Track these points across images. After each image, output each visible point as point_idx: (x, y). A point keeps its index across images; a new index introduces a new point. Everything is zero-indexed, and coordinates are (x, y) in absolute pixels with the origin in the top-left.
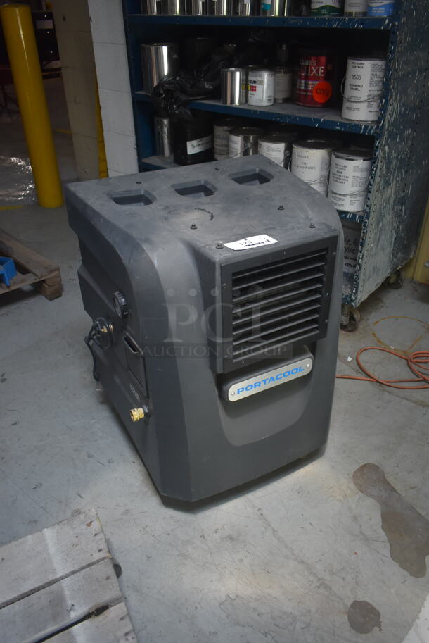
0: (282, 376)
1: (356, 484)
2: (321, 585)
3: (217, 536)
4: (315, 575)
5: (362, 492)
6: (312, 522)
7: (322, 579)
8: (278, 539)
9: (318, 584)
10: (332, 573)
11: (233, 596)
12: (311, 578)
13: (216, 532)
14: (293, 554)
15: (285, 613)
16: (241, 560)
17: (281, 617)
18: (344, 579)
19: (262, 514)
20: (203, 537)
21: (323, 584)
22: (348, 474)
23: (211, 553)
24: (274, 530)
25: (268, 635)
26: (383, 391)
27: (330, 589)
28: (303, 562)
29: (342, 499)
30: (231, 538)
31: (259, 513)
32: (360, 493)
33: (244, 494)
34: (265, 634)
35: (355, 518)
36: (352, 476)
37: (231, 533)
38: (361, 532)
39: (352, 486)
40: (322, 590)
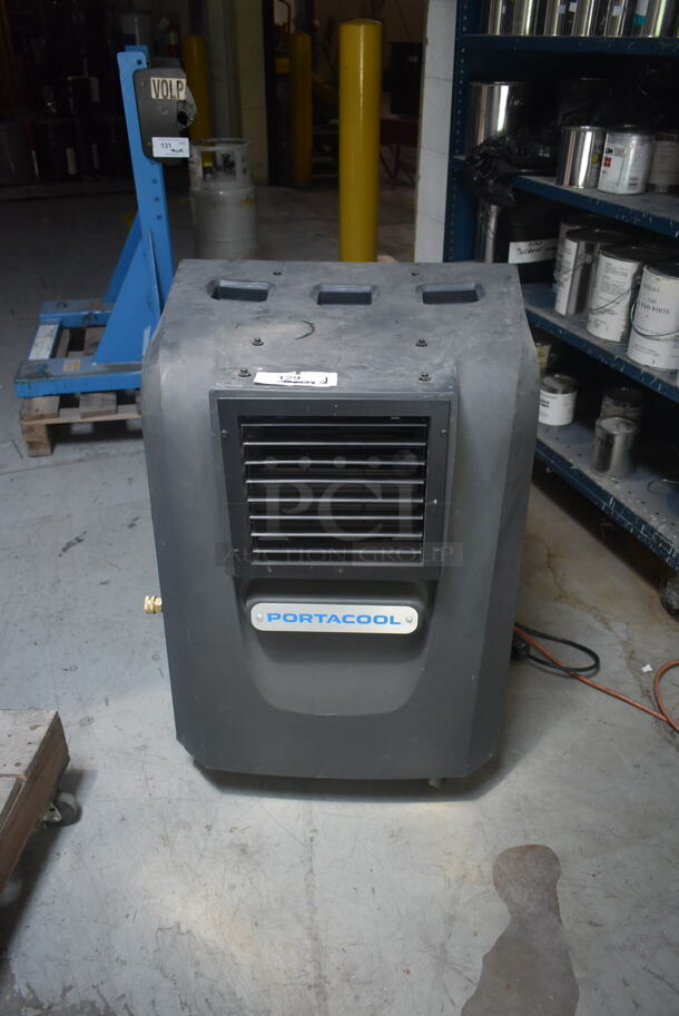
0: (355, 619)
1: (496, 867)
2: (316, 986)
3: (230, 836)
4: (318, 966)
5: (496, 885)
6: (377, 890)
7: (325, 978)
8: (308, 886)
9: (312, 983)
10: (347, 979)
11: (183, 928)
12: (310, 968)
13: (231, 831)
14: (312, 919)
15: (234, 993)
16: (233, 887)
17: (222, 995)
18: (357, 998)
19: (312, 840)
20: (209, 828)
21: (319, 988)
22: (495, 847)
23: (202, 856)
24: (311, 871)
25: (187, 1009)
26: (670, 742)
27: (325, 999)
28: (315, 939)
29: (453, 878)
30: (244, 850)
31: (310, 835)
32: (491, 887)
33: (310, 799)
34: (184, 1005)
35: (451, 919)
36: (498, 852)
37: (250, 842)
38: (442, 945)
39: (488, 869)
40: (311, 995)
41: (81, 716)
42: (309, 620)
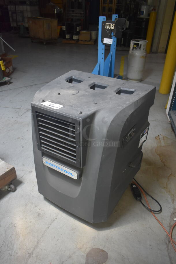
0: (63, 170)
1: (90, 251)
2: (30, 254)
3: (38, 210)
4: (34, 250)
5: (87, 255)
6: (59, 240)
7: (33, 253)
8: (45, 230)
9: (30, 253)
10: (37, 256)
11: (15, 225)
12: (32, 249)
13: (40, 209)
14: (40, 238)
15: (14, 245)
16: (31, 222)
17: (12, 244)
18: (36, 262)
19: (54, 220)
20: (36, 206)
21: (30, 255)
22: (94, 246)
23: (30, 212)
24: (49, 227)
25: (3, 243)
27: (29, 258)
28: (38, 243)
29: (78, 247)
30: (39, 215)
31: (54, 219)
32: (85, 255)
33: (61, 211)
34: (4, 242)
35: (70, 257)
36: (94, 248)
37: (41, 214)
38: (63, 262)
39: (88, 250)
40: (28, 255)
41: (30, 170)
42: (54, 166)
